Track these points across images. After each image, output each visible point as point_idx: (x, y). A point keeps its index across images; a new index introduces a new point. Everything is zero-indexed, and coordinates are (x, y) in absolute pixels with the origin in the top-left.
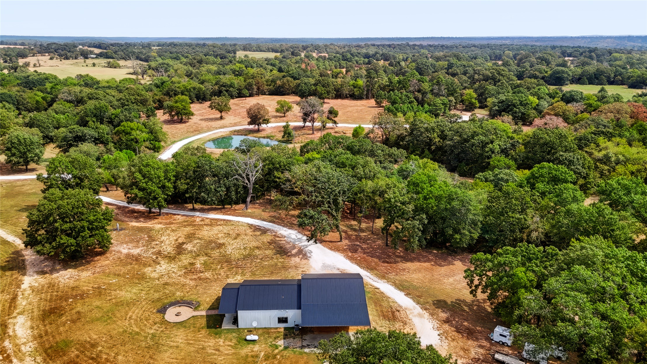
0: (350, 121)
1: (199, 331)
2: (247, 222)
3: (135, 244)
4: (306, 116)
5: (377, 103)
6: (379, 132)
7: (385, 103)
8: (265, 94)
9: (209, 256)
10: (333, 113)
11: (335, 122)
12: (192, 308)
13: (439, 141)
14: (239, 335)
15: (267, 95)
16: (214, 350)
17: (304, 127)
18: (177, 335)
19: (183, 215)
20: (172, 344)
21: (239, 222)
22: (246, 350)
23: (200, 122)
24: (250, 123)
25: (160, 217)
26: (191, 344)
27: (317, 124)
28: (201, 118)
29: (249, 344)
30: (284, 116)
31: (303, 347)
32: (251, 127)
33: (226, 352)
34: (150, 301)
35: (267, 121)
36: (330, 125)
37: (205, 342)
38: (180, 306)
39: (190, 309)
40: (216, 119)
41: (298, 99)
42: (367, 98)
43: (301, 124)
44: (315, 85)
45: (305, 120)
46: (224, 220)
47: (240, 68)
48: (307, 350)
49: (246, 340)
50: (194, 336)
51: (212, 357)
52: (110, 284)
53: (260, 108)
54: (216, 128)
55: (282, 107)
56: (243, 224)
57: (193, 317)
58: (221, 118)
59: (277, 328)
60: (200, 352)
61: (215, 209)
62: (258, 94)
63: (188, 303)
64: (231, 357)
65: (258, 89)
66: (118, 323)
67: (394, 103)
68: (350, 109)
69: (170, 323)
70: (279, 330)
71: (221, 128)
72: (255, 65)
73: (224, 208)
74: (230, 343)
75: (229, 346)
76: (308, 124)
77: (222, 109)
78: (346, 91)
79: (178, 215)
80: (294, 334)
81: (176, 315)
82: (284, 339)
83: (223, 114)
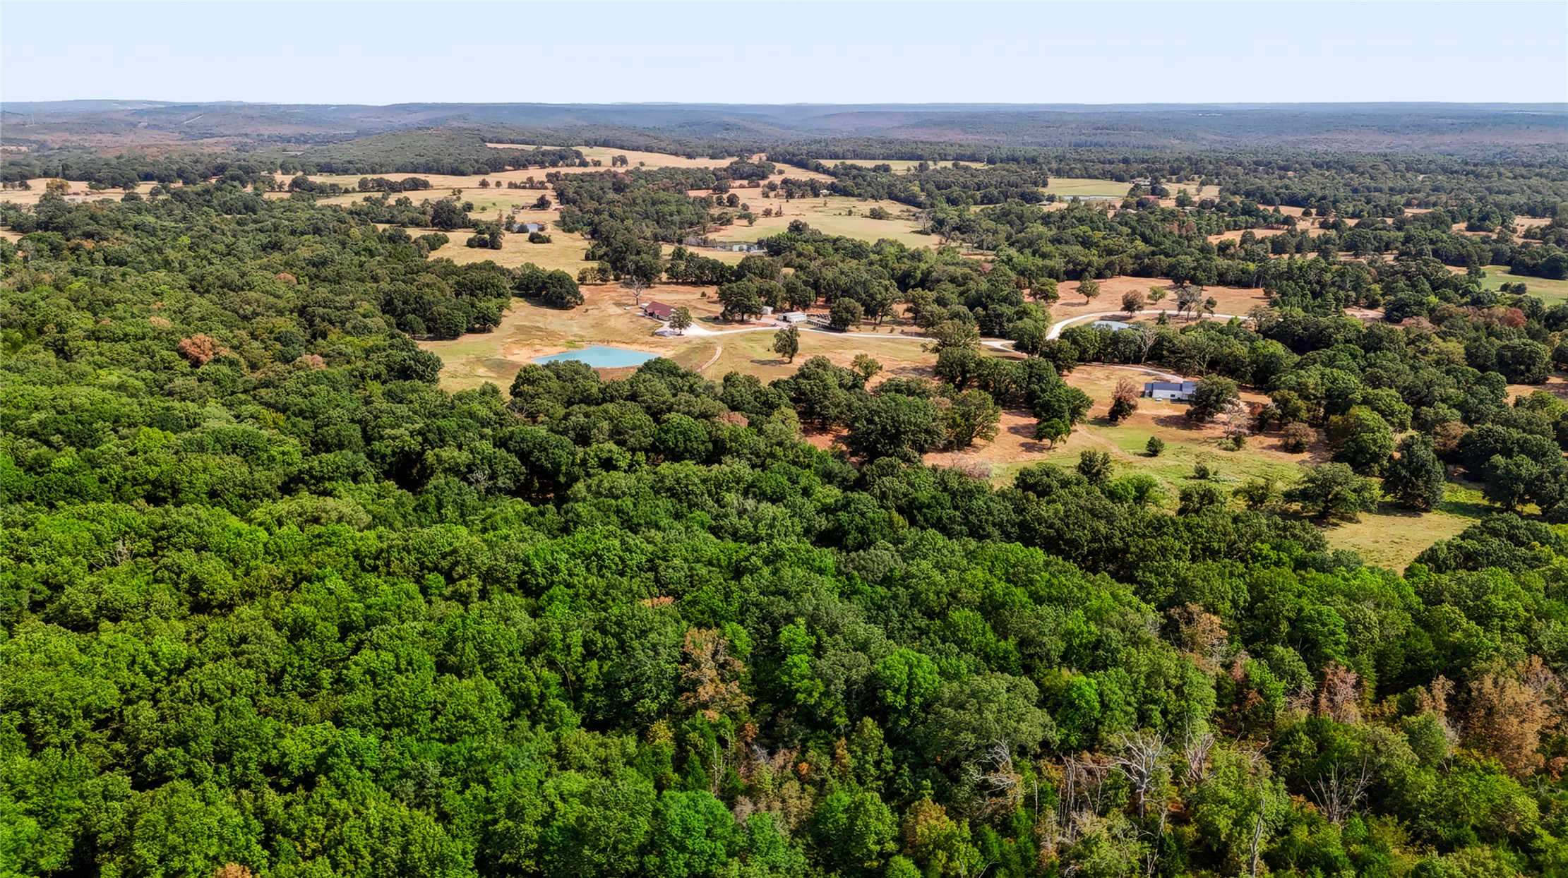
0: (1227, 312)
4: (1182, 305)
5: (1266, 293)
6: (1252, 322)
7: (1275, 295)
10: (1210, 303)
11: (1212, 312)
17: (1178, 315)
24: (1123, 309)
27: (1193, 313)
30: (1158, 304)
32: (1125, 313)
35: (1140, 308)
36: (1205, 315)
40: (1085, 304)
41: (1170, 283)
42: (1257, 287)
43: (1175, 312)
44: (1195, 269)
45: (1180, 309)
53: (1136, 294)
54: (1086, 313)
55: (1155, 293)
58: (1088, 303)
62: (1119, 274)
67: (1284, 294)
68: (1232, 298)
71: (1091, 313)
72: (1101, 225)
76: (1182, 313)
77: (1090, 293)
78: (1230, 276)
83: (1090, 298)
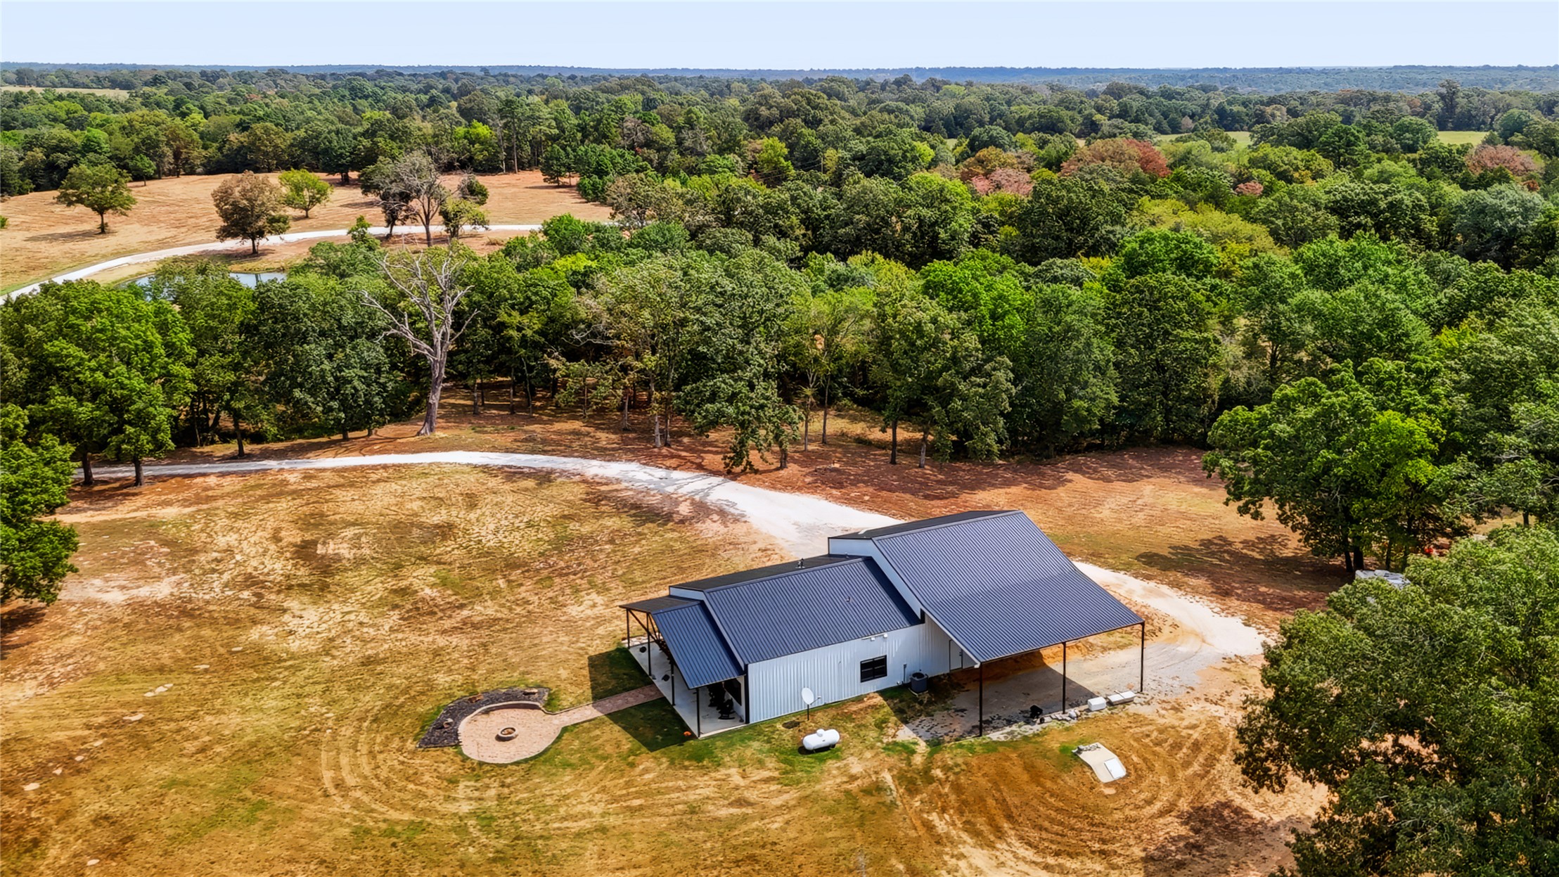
0: (506, 219)
1: (632, 765)
2: (465, 462)
3: (133, 572)
4: (397, 205)
5: (549, 178)
7: (570, 177)
8: (192, 172)
9: (439, 563)
10: (476, 191)
11: (478, 222)
12: (534, 707)
13: (804, 235)
14: (768, 742)
15: (199, 174)
16: (731, 804)
17: (389, 236)
18: (566, 797)
19: (223, 475)
20: (575, 826)
21: (438, 465)
22: (829, 780)
23: (29, 245)
25: (144, 488)
26: (641, 808)
28: (30, 235)
29: (823, 760)
30: (307, 217)
31: (980, 729)
33: (777, 802)
34: (362, 720)
35: (283, 224)
37: (679, 789)
38: (487, 712)
39: (530, 712)
40: (86, 235)
42: (509, 169)
43: (382, 231)
45: (391, 218)
46: (385, 467)
47: (68, 112)
48: (995, 736)
49: (803, 751)
50: (628, 784)
51: (744, 828)
52: (156, 703)
53: (258, 184)
54: (105, 257)
55: (299, 189)
56: (457, 469)
57: (565, 729)
58: (103, 230)
59: (859, 699)
60: (693, 823)
61: (320, 446)
62: (174, 173)
63: (508, 696)
64: (800, 812)
65: (177, 155)
66: (306, 813)
67: (598, 173)
69: (505, 765)
70: (868, 702)
71: (117, 254)
73: (346, 439)
74: (766, 774)
75: (767, 781)
77: (105, 204)
79: (204, 475)
80: (921, 703)
81: (499, 739)
82: (905, 722)
83: (109, 217)
